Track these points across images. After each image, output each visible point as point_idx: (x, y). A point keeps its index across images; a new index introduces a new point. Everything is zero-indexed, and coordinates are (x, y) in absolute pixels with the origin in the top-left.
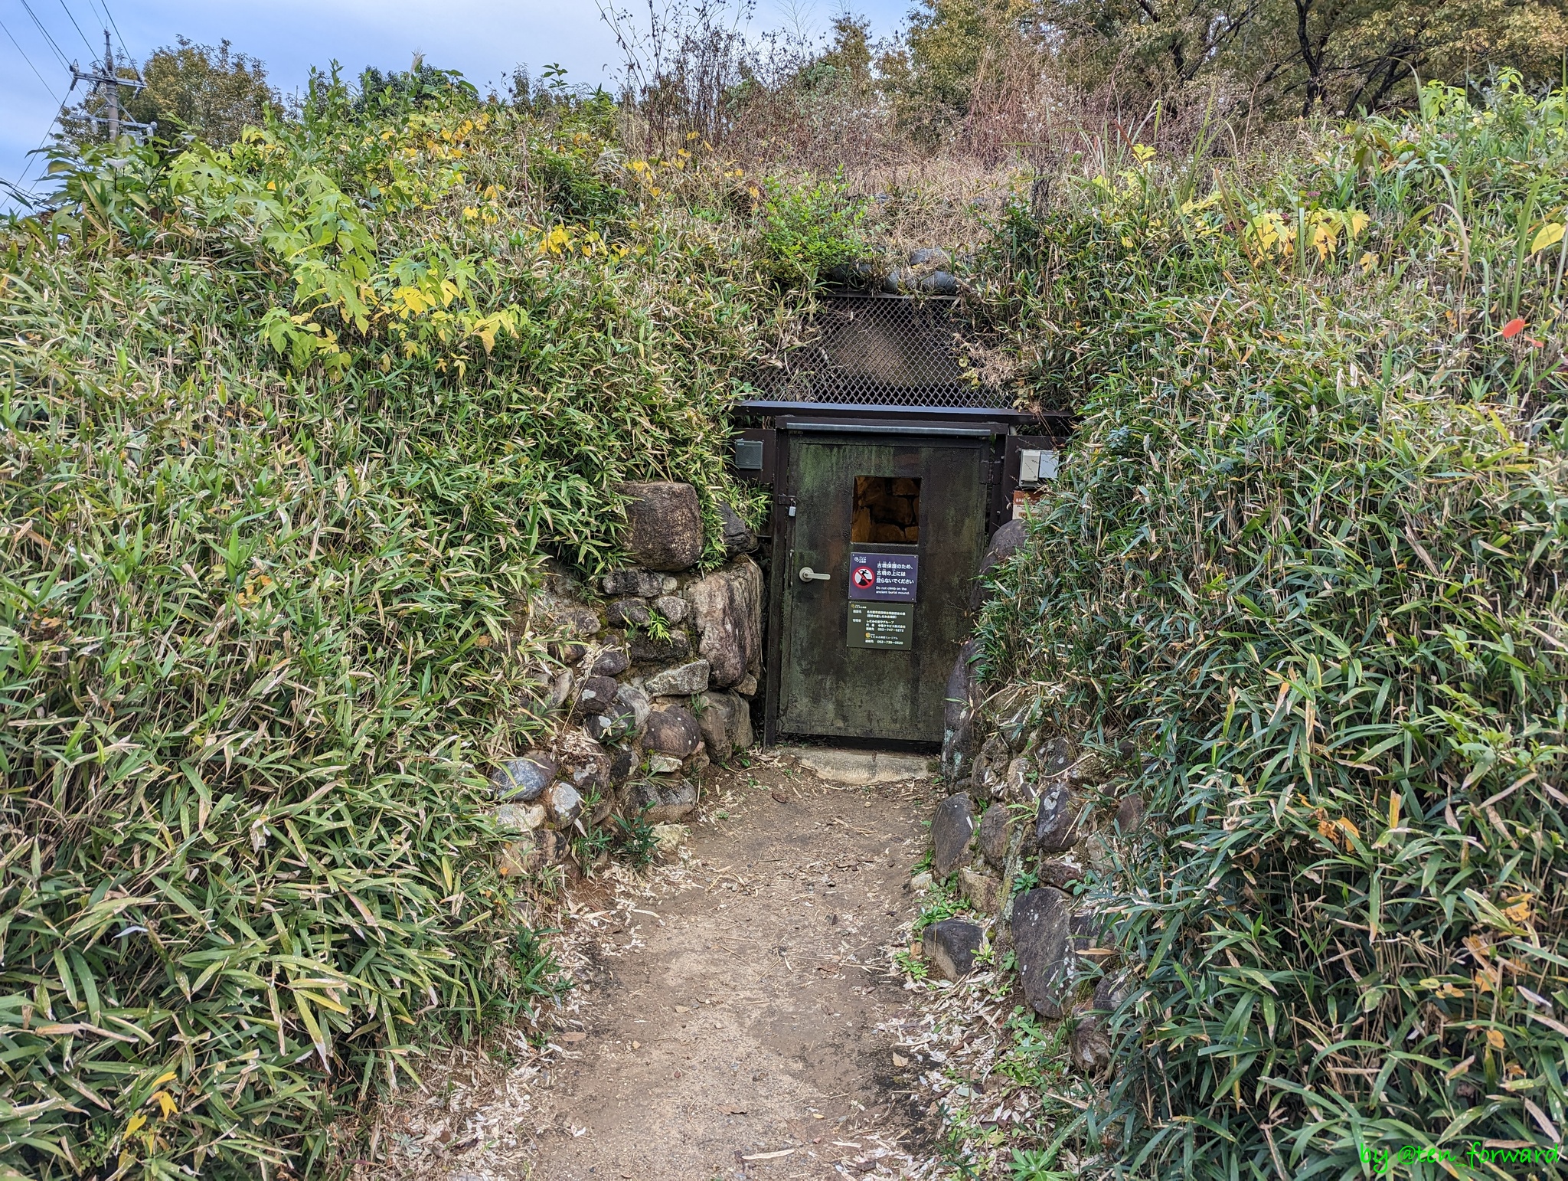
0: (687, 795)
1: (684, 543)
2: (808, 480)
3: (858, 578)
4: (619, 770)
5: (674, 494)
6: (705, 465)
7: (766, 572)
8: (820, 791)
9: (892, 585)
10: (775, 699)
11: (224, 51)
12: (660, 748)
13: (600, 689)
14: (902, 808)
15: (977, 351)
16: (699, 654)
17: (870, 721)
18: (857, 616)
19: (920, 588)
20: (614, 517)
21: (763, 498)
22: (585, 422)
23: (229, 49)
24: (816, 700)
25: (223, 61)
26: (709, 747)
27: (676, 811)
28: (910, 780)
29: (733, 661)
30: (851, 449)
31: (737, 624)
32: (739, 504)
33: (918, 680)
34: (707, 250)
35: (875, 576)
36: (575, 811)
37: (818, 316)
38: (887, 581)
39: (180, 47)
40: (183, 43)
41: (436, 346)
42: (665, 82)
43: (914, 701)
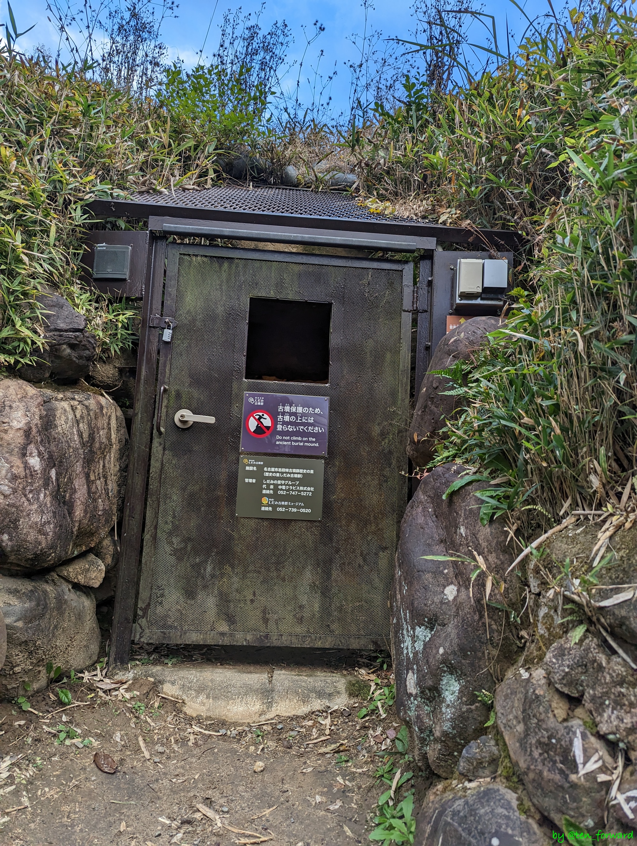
2: (189, 299)
3: (253, 424)
8: (184, 741)
9: (297, 433)
10: (132, 593)
14: (319, 773)
17: (266, 621)
18: (251, 474)
19: (333, 439)
24: (190, 593)
28: (324, 711)
29: (35, 518)
33: (331, 561)
35: (274, 421)
38: (290, 428)
43: (325, 592)
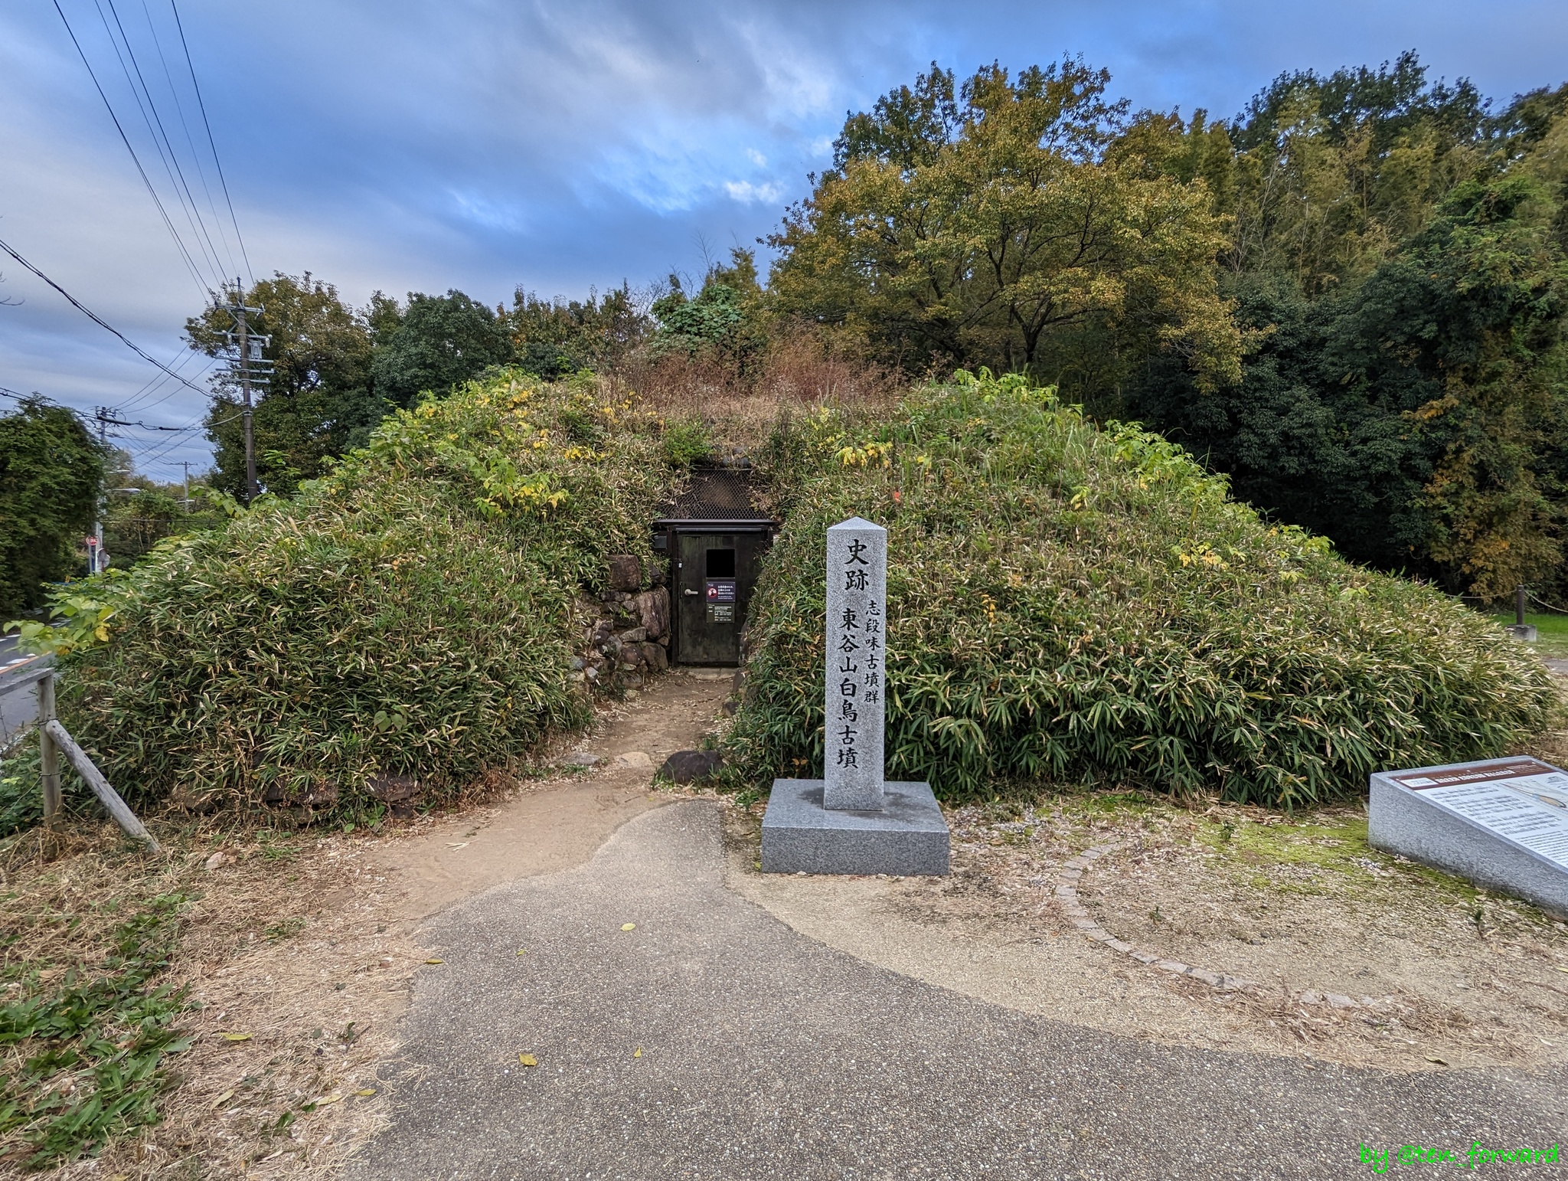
0: (638, 680)
1: (633, 579)
2: (686, 552)
3: (710, 593)
4: (611, 666)
5: (629, 560)
6: (641, 547)
7: (671, 593)
8: (697, 684)
9: (725, 595)
10: (677, 647)
11: (307, 279)
12: (627, 661)
13: (602, 635)
15: (757, 494)
16: (641, 625)
18: (710, 609)
19: (737, 596)
20: (605, 569)
21: (667, 560)
22: (593, 533)
23: (311, 278)
24: (694, 647)
25: (307, 286)
26: (648, 664)
27: (635, 686)
29: (657, 629)
30: (704, 539)
31: (657, 613)
32: (657, 563)
34: (641, 455)
35: (717, 592)
36: (596, 677)
37: (691, 479)
38: (723, 594)
39: (277, 279)
40: (278, 275)
41: (536, 508)
42: (618, 294)
